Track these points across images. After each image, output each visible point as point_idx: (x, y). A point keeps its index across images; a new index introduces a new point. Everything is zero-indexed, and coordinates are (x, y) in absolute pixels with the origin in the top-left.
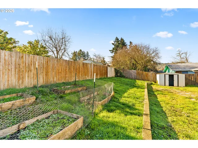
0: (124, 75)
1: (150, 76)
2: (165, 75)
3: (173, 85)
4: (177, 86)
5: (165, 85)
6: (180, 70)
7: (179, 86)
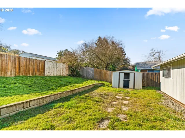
0: (81, 73)
1: (109, 75)
2: (119, 73)
3: (128, 87)
4: (133, 88)
5: (119, 87)
6: (146, 68)
7: (135, 88)
